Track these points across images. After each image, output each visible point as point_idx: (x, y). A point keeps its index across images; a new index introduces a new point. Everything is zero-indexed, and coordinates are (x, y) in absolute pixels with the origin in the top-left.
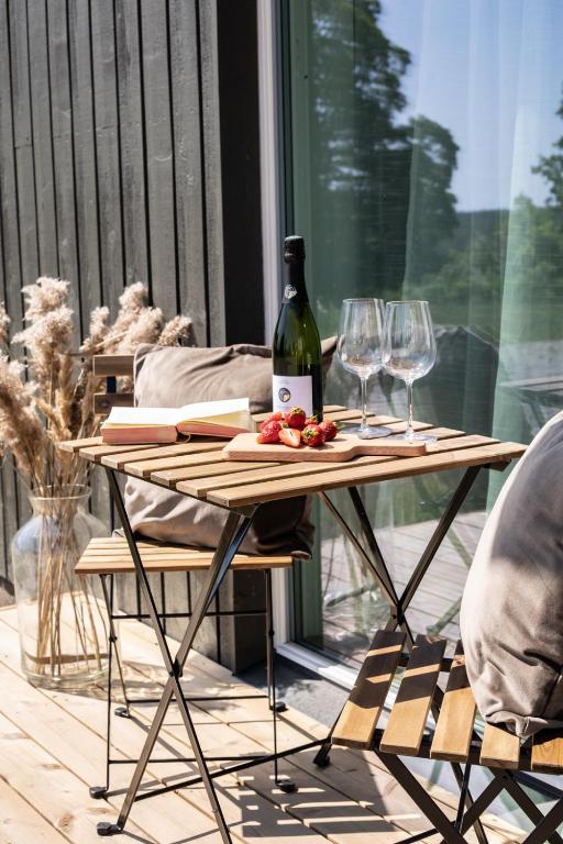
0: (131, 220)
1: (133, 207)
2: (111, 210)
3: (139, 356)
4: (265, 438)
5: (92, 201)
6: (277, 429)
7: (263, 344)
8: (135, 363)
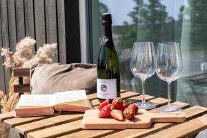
0: (28, 16)
1: (29, 12)
2: (21, 13)
3: (32, 68)
4: (103, 114)
5: (13, 11)
6: (109, 110)
7: (80, 62)
8: (31, 71)
